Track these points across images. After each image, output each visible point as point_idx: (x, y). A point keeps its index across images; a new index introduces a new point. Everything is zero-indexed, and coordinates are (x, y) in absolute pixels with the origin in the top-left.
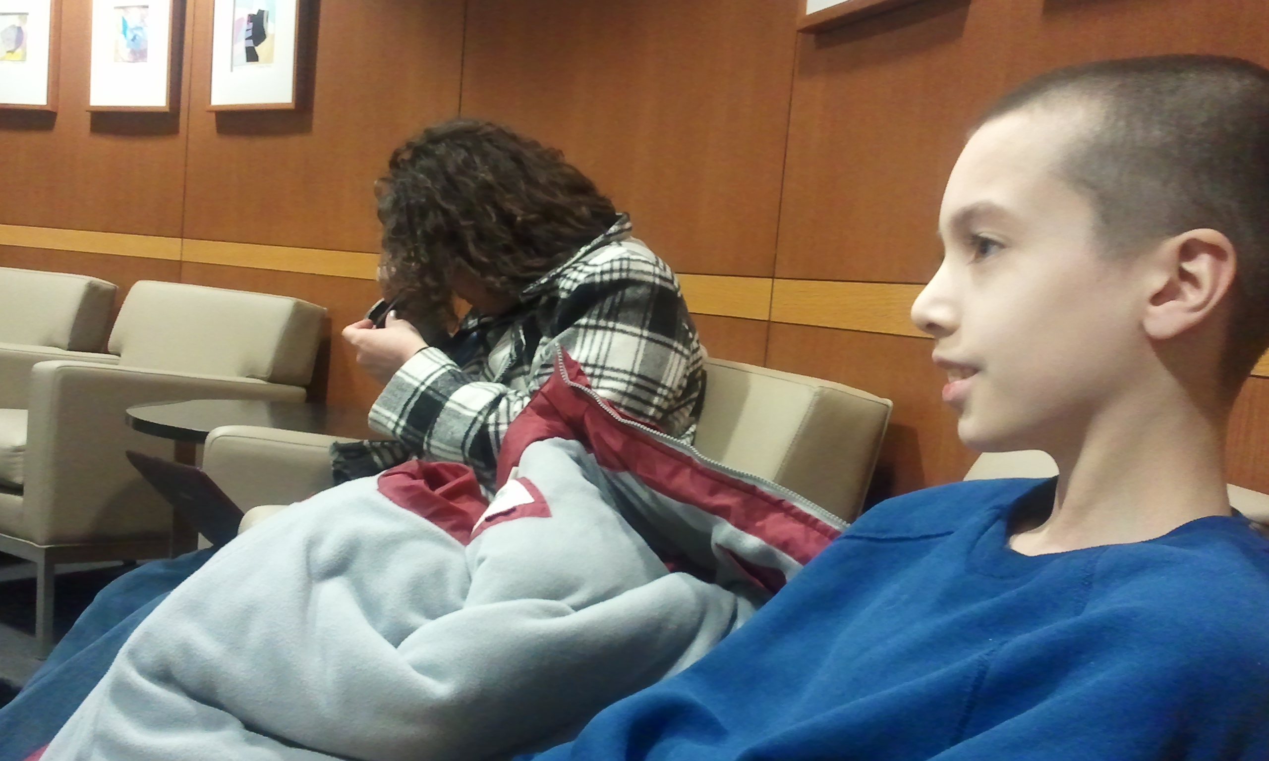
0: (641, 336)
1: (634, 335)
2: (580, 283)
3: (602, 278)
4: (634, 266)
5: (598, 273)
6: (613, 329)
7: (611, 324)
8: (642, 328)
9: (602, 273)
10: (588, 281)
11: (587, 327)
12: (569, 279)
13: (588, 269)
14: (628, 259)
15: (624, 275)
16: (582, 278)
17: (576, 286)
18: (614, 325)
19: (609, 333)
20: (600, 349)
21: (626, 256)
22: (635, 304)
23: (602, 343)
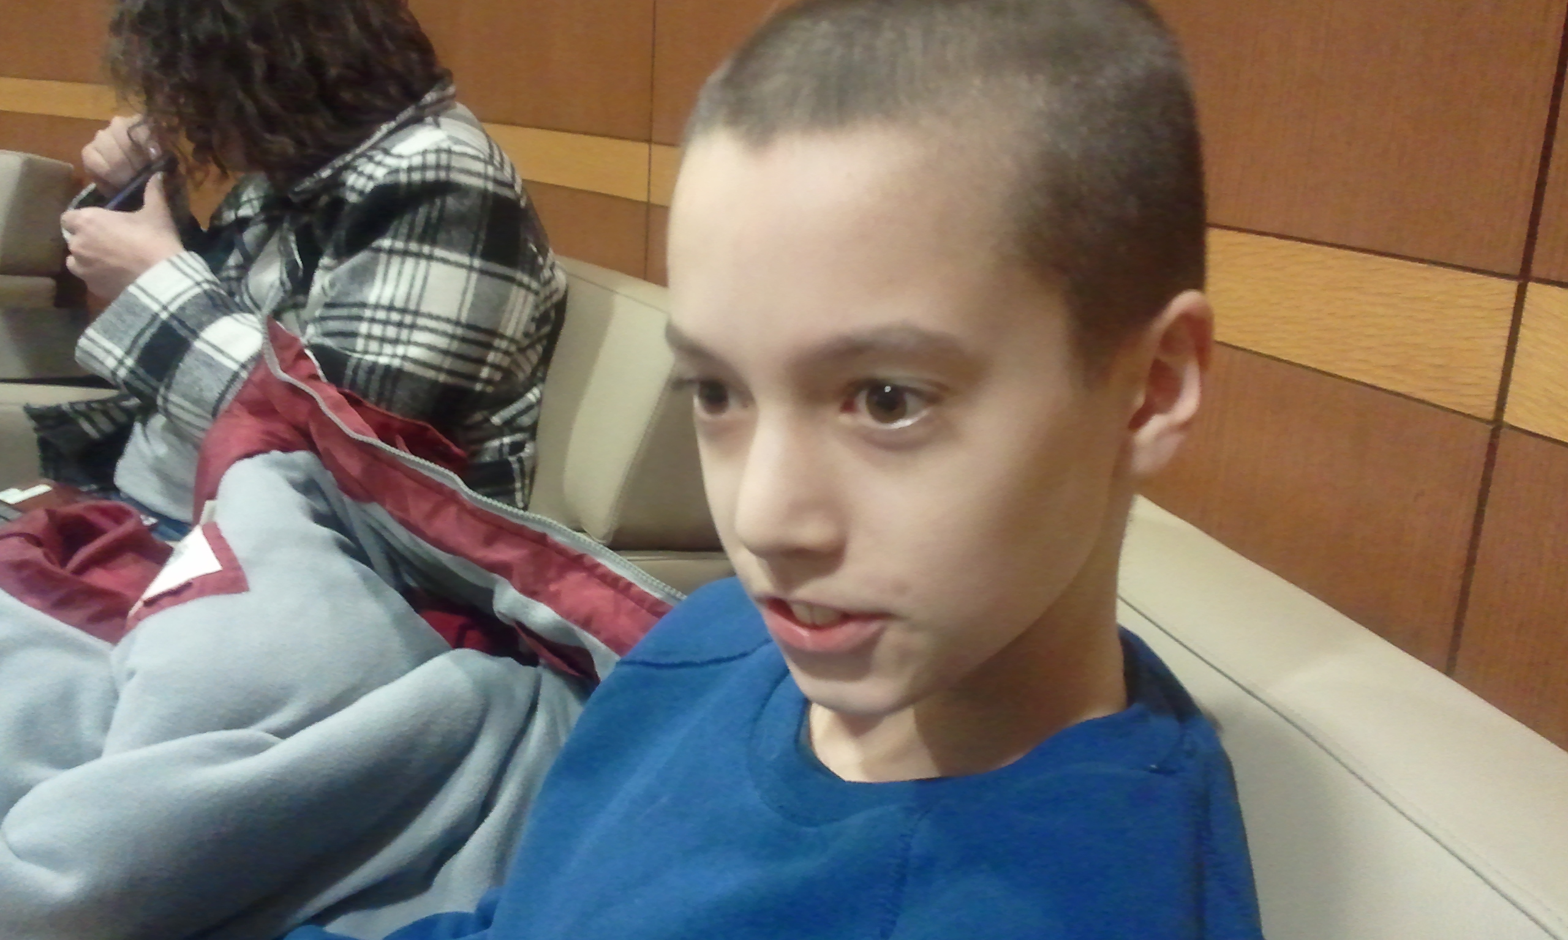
0: (470, 268)
1: (461, 265)
2: (377, 183)
3: (409, 177)
4: (456, 162)
5: (403, 170)
6: (430, 258)
7: (426, 249)
8: (472, 254)
9: (410, 169)
10: (390, 179)
11: (391, 252)
12: (361, 174)
13: (390, 161)
14: (449, 152)
15: (443, 175)
16: (380, 173)
17: (370, 186)
18: (431, 251)
19: (423, 263)
20: (411, 286)
21: (445, 145)
22: (461, 220)
23: (413, 278)
